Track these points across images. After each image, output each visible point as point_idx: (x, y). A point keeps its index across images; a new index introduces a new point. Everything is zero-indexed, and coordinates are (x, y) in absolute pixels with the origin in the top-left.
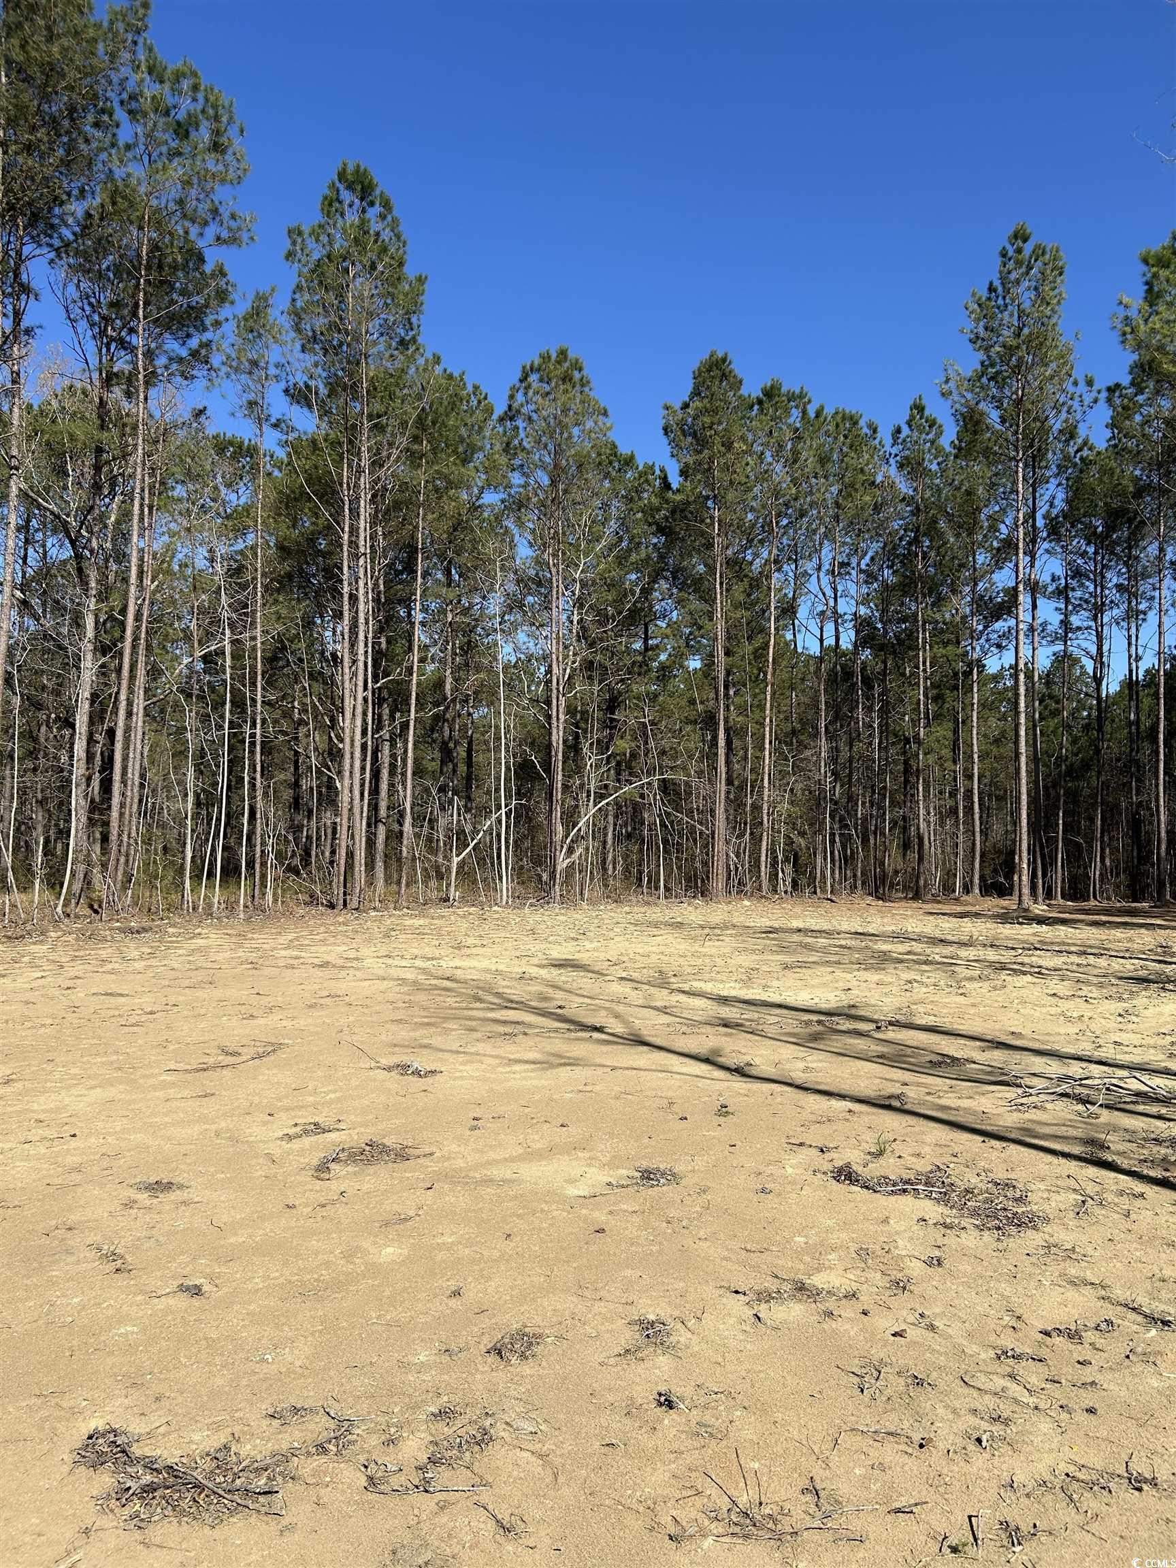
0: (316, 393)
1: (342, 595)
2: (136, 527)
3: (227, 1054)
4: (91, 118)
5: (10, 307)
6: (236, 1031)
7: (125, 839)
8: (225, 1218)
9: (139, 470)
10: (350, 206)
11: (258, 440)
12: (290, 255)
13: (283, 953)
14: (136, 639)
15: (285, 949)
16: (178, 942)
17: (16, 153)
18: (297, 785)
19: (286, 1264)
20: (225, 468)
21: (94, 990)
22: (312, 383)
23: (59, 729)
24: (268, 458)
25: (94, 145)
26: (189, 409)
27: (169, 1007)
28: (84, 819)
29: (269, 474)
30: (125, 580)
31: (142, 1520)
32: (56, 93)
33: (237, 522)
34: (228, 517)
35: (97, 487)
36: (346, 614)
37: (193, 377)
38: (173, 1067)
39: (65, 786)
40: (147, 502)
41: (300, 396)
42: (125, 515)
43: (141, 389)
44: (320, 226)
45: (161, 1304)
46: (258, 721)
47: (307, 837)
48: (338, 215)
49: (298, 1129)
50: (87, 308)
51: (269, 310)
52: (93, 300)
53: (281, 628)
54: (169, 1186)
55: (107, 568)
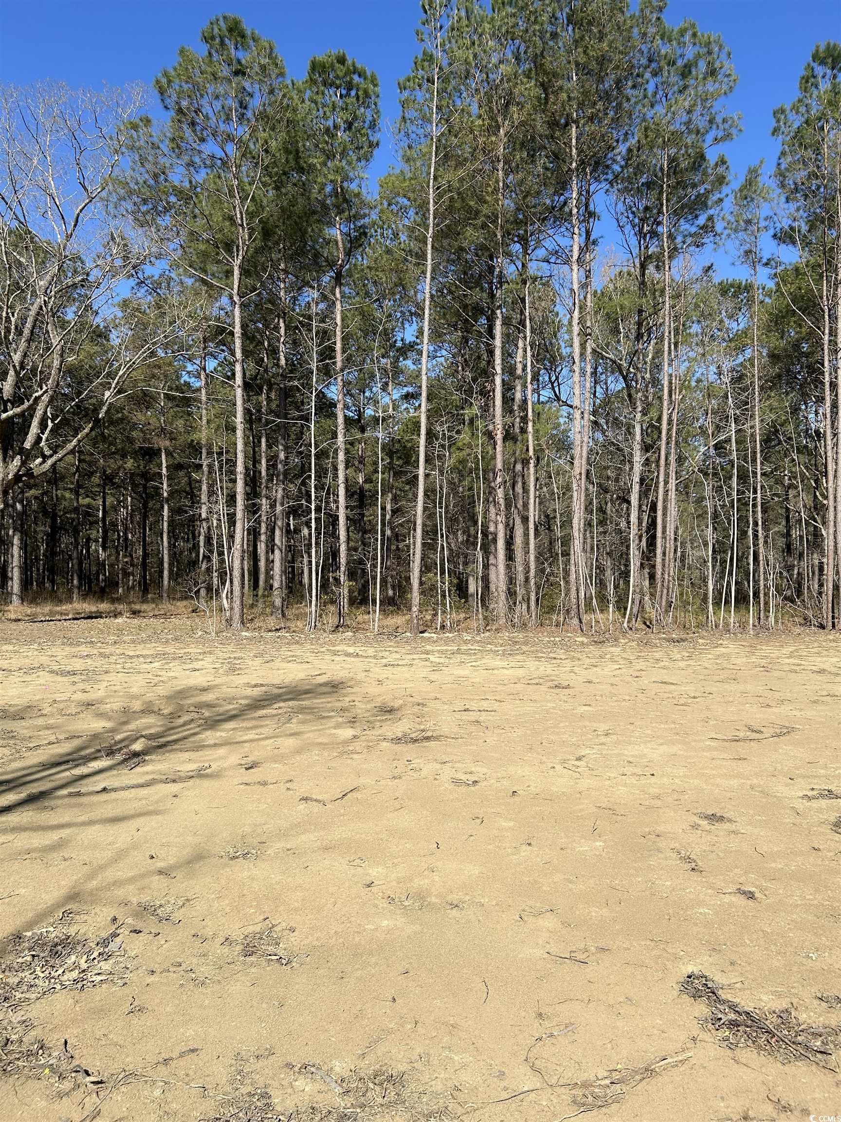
0: (799, 231)
1: (823, 383)
2: (666, 360)
3: (753, 731)
4: (630, 83)
5: (583, 229)
6: (756, 716)
7: (666, 576)
8: (765, 848)
9: (667, 319)
10: (823, 77)
11: (753, 279)
12: (775, 131)
13: (787, 661)
14: (669, 437)
15: (788, 658)
16: (707, 649)
17: (584, 125)
18: (788, 535)
19: (817, 890)
20: (729, 304)
21: (653, 679)
22: (796, 224)
23: (620, 504)
24: (761, 291)
25: (633, 100)
26: (700, 268)
27: (706, 695)
28: (638, 564)
29: (762, 302)
30: (660, 398)
31: (731, 1043)
32: (607, 74)
33: (738, 343)
34: (730, 341)
35: (639, 337)
36: (828, 398)
37: (703, 244)
38: (714, 737)
39: (626, 542)
40: (673, 340)
41: (786, 237)
42: (658, 353)
43: (667, 262)
44: (800, 101)
45: (727, 899)
46: (759, 488)
47: (799, 573)
48: (813, 88)
49: (815, 793)
50: (631, 216)
51: (759, 179)
52: (634, 209)
53: (773, 417)
54: (721, 819)
55: (647, 391)
